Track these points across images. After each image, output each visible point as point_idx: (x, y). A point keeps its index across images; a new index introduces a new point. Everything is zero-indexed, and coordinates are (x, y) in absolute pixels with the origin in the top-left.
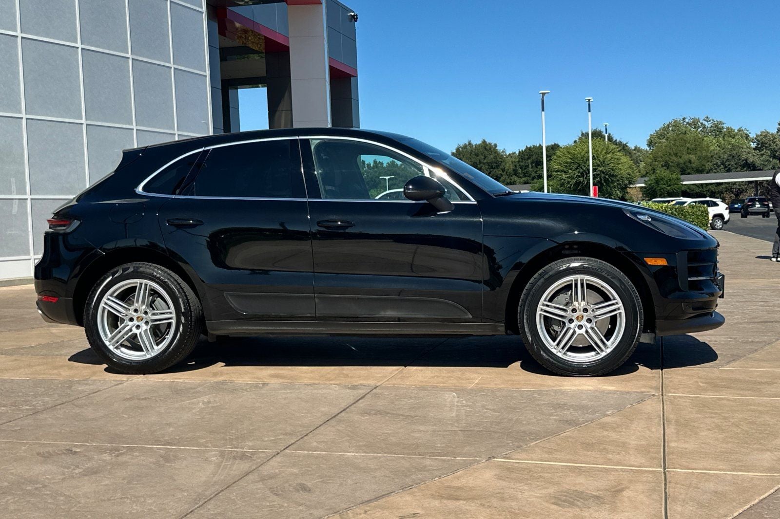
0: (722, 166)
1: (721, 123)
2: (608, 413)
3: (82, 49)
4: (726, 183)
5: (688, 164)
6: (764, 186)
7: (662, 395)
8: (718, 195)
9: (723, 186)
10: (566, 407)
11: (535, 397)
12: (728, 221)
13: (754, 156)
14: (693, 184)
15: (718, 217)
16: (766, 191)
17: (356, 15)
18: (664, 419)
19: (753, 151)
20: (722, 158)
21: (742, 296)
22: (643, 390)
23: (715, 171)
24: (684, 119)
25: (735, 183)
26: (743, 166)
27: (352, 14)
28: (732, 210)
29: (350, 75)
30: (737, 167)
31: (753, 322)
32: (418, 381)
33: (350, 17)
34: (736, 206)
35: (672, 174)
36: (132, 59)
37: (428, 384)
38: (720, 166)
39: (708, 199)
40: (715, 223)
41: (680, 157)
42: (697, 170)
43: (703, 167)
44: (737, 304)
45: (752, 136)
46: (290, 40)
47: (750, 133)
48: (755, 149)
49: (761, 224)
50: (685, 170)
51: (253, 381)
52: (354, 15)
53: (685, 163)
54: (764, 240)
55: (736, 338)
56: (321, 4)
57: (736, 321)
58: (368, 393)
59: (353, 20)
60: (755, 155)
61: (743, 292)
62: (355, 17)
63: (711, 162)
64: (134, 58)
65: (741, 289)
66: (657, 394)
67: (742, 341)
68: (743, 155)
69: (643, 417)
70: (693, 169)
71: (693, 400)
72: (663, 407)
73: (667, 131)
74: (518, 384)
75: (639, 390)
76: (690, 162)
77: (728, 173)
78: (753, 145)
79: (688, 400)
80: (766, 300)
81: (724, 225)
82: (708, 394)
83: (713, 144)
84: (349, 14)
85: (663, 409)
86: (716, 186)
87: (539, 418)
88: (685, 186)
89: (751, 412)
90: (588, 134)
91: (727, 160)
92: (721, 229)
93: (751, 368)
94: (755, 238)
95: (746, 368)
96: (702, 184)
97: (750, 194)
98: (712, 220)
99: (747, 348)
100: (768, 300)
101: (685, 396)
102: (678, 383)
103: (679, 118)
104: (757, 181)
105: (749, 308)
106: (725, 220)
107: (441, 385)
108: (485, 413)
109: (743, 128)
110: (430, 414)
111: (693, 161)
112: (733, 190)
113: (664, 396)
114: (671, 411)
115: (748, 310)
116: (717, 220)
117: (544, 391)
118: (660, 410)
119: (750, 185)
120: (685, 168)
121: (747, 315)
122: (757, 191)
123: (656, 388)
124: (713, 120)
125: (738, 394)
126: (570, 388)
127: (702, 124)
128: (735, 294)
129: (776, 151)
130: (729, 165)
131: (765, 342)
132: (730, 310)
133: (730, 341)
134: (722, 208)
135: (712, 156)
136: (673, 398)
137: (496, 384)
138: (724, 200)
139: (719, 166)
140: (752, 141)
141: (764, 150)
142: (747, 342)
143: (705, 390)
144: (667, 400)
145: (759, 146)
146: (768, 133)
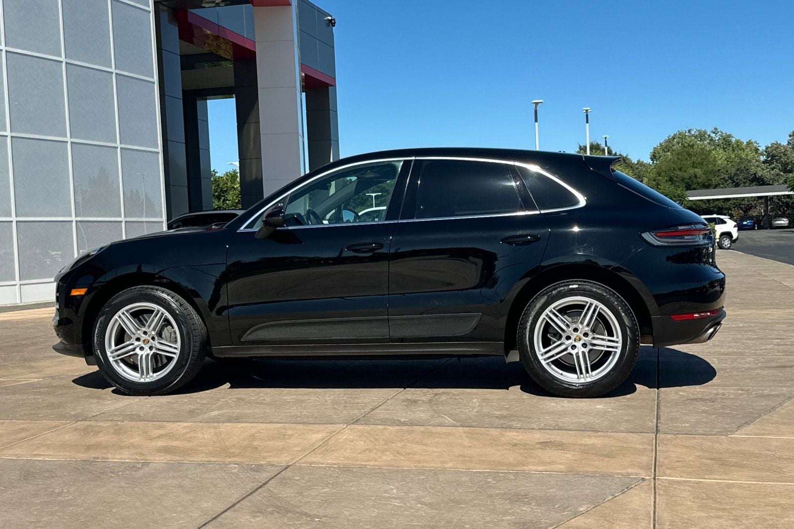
0: (729, 180)
1: (730, 136)
2: (581, 509)
3: (7, 51)
4: (734, 198)
5: (693, 178)
6: (775, 202)
7: (654, 479)
8: (726, 211)
9: (731, 202)
10: (526, 500)
11: (489, 483)
12: (737, 239)
13: (763, 169)
14: (699, 200)
15: (725, 236)
16: (777, 206)
17: (334, 20)
18: (654, 520)
19: (763, 165)
20: (729, 172)
21: (755, 332)
22: (630, 470)
23: (722, 186)
24: (689, 131)
25: (743, 199)
26: (752, 181)
27: (330, 18)
28: (740, 228)
29: (328, 84)
30: (746, 182)
31: (768, 367)
32: (344, 457)
33: (327, 22)
34: (745, 223)
35: (676, 190)
36: (66, 63)
37: (354, 463)
38: (728, 181)
39: (715, 216)
40: (723, 242)
41: (685, 172)
42: (703, 185)
43: (710, 182)
44: (748, 342)
45: (762, 148)
46: (257, 45)
47: (759, 146)
48: (764, 162)
49: (772, 242)
50: (691, 186)
51: (132, 459)
52: (332, 20)
53: (690, 178)
54: (776, 260)
55: (749, 390)
56: (290, 5)
57: (747, 366)
58: (273, 478)
59: (331, 25)
60: (765, 168)
61: (756, 326)
62: (333, 21)
63: (718, 176)
64: (67, 62)
65: (753, 323)
66: (648, 478)
67: (756, 394)
68: (752, 169)
69: (627, 517)
70: (698, 184)
71: (693, 487)
72: (655, 498)
73: (672, 143)
74: (470, 461)
75: (624, 472)
76: (696, 176)
77: (736, 188)
78: (762, 158)
79: (686, 488)
80: (782, 337)
81: (732, 244)
82: (714, 476)
83: (720, 157)
84: (326, 19)
85: (655, 502)
86: (723, 202)
87: (488, 519)
88: (691, 202)
89: (770, 508)
90: (586, 147)
91: (735, 175)
92: (729, 248)
93: (768, 434)
94: (766, 258)
95: (763, 434)
96: (708, 200)
97: (759, 210)
98: (719, 239)
99: (763, 404)
100: (785, 337)
101: (684, 481)
102: (675, 459)
103: (684, 129)
104: (767, 197)
105: (763, 348)
106: (733, 239)
107: (372, 463)
108: (418, 510)
109: (753, 141)
110: (345, 513)
111: (698, 176)
112: (741, 206)
113: (657, 480)
114: (664, 505)
115: (761, 350)
116: (725, 239)
117: (502, 473)
118: (650, 505)
119: (760, 201)
120: (691, 183)
121: (760, 358)
122: (767, 207)
123: (646, 468)
124: (721, 132)
125: (753, 477)
126: (535, 468)
127: (709, 136)
128: (746, 329)
129: (788, 164)
130: (737, 179)
131: (784, 395)
132: (740, 350)
133: (741, 394)
134: (730, 226)
135: (719, 170)
136: (667, 485)
137: (442, 462)
138: (732, 218)
139: (726, 181)
140: (762, 154)
141: (775, 163)
142: (762, 396)
143: (710, 471)
144: (660, 486)
145: (769, 159)
146: (780, 145)
